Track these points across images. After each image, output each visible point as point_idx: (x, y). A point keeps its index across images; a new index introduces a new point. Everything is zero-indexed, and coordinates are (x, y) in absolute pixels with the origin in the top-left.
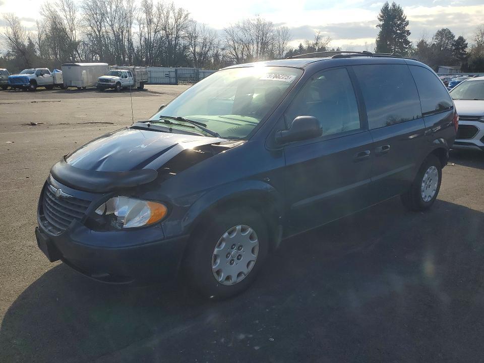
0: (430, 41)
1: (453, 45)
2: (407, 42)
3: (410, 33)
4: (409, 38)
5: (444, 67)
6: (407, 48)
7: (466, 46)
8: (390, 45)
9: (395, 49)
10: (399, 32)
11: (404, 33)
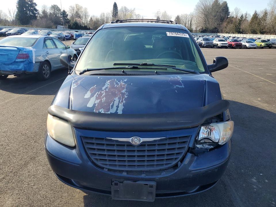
0: (49, 11)
1: (61, 14)
2: (36, 10)
3: (36, 5)
4: (37, 8)
5: (59, 26)
6: (36, 14)
7: (67, 15)
8: (26, 10)
9: (29, 13)
10: (30, 3)
11: (33, 4)
